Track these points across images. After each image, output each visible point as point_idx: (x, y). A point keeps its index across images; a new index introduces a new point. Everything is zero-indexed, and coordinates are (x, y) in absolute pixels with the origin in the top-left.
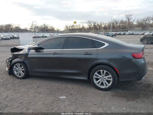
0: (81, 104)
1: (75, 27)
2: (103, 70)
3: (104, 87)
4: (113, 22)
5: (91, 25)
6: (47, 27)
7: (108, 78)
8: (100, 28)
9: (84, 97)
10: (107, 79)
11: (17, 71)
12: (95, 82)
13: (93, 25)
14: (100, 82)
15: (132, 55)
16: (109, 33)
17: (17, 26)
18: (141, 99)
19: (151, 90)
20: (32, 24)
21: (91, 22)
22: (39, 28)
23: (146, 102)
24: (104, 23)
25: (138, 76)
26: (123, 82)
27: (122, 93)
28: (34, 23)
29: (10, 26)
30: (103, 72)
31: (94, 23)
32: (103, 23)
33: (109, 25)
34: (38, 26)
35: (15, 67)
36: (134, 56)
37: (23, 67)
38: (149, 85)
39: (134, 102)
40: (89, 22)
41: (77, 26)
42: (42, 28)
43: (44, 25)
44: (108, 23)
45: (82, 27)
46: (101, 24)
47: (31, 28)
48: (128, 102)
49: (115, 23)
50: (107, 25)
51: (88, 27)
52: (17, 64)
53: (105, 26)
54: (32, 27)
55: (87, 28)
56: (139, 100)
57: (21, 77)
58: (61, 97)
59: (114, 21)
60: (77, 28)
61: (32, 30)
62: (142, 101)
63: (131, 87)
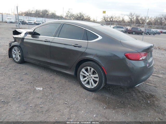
0: (52, 99)
1: (114, 18)
2: (91, 67)
3: (89, 87)
4: (162, 17)
5: (133, 18)
6: (83, 16)
7: (95, 77)
8: (143, 23)
9: (61, 93)
10: (93, 78)
11: (15, 55)
12: (81, 79)
13: (135, 18)
14: (86, 80)
15: (125, 54)
16: (151, 30)
17: (53, 12)
18: (126, 110)
19: (148, 103)
20: (68, 11)
21: (133, 14)
22: (74, 16)
23: (129, 115)
24: (150, 17)
25: (129, 82)
26: (112, 85)
27: (107, 98)
28: (70, 11)
29: (46, 11)
30: (91, 69)
31: (137, 17)
32: (148, 17)
33: (155, 21)
34: (74, 14)
35: (13, 50)
36: (127, 56)
37: (19, 51)
38: (151, 96)
39: (114, 111)
40: (131, 15)
41: (116, 17)
42: (78, 16)
43: (80, 14)
44: (154, 18)
45: (121, 20)
46: (145, 18)
47: (67, 16)
48: (107, 109)
49: (163, 18)
50: (153, 19)
51: (129, 20)
52: (15, 47)
53: (149, 21)
54: (68, 14)
55: (128, 22)
56: (121, 110)
57: (18, 61)
58: (37, 88)
59: (163, 15)
60: (116, 20)
61: (67, 18)
62: (124, 112)
63: (125, 94)
